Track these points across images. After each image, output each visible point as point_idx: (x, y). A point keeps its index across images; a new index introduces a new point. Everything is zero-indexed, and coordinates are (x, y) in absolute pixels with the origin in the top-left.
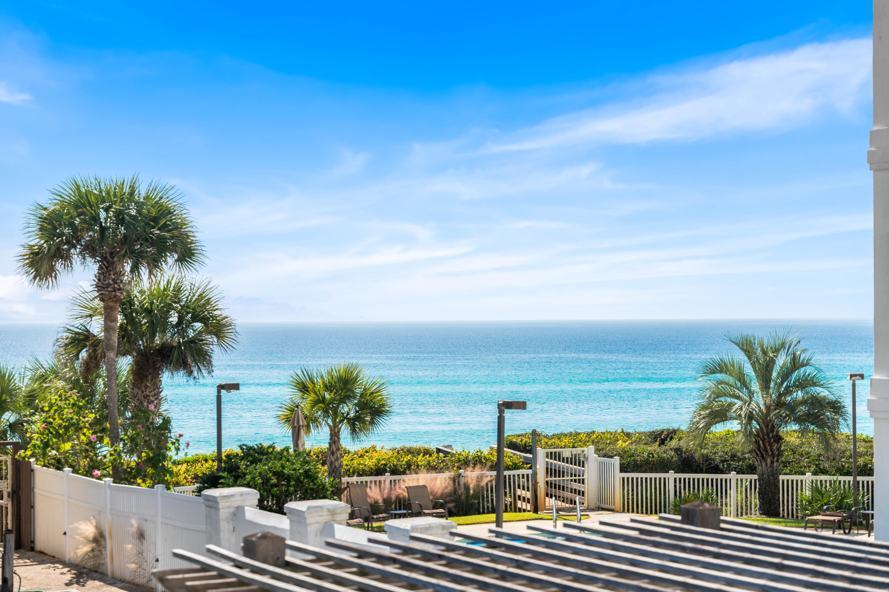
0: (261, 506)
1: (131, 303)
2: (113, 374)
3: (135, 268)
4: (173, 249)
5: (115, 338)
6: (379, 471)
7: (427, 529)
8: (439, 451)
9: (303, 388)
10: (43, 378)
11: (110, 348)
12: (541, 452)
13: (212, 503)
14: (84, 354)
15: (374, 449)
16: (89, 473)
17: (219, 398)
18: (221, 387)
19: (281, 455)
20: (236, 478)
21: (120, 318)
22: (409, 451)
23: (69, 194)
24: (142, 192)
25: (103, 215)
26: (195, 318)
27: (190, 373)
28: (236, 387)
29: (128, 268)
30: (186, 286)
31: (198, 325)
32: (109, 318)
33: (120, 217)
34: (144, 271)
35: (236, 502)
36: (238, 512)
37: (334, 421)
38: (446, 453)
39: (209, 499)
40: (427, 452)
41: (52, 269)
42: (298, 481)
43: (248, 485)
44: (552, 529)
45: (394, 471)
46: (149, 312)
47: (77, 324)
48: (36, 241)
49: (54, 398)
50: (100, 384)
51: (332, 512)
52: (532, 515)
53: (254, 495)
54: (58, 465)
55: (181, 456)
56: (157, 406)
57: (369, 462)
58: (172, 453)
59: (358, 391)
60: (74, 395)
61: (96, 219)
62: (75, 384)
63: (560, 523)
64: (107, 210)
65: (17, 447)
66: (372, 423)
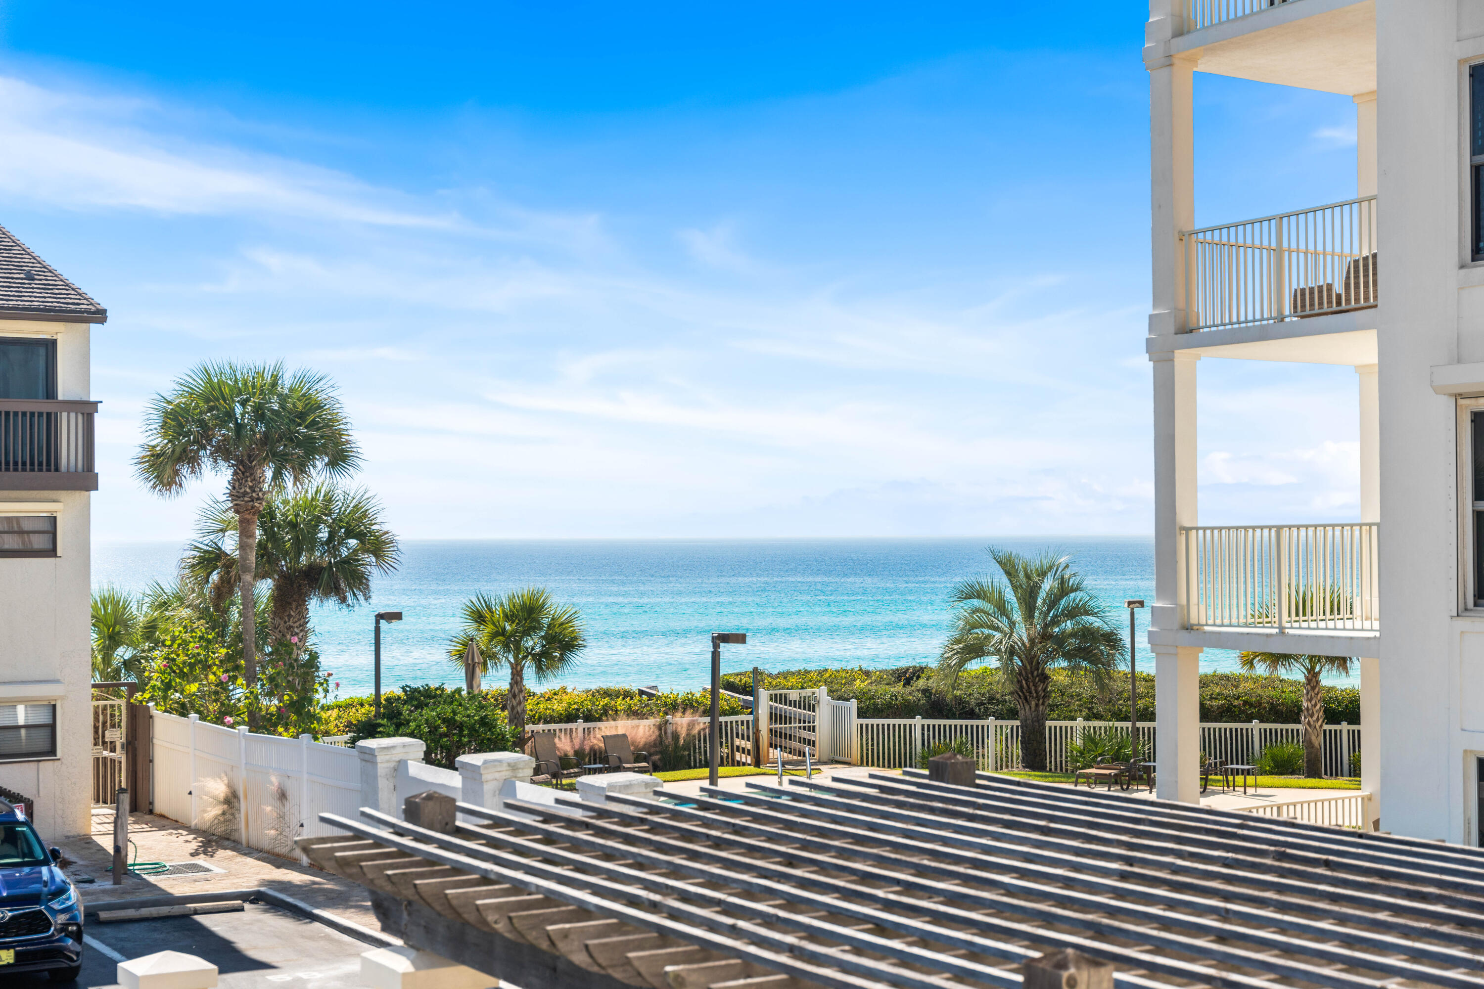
0: (428, 759)
1: (272, 516)
2: (249, 601)
3: (278, 475)
4: (323, 451)
5: (252, 557)
6: (570, 717)
7: (627, 787)
8: (642, 692)
9: (479, 617)
10: (164, 605)
11: (246, 569)
12: (764, 695)
13: (369, 756)
14: (215, 577)
15: (564, 690)
16: (219, 720)
17: (377, 630)
18: (380, 617)
19: (453, 698)
20: (398, 726)
21: (258, 533)
22: (607, 693)
23: (199, 383)
24: (287, 381)
25: (238, 409)
26: (350, 534)
27: (343, 600)
28: (398, 616)
29: (269, 474)
30: (339, 494)
31: (353, 542)
32: (245, 533)
33: (259, 413)
34: (289, 479)
35: (397, 755)
36: (400, 767)
37: (516, 657)
38: (651, 696)
39: (365, 751)
40: (627, 694)
41: (177, 475)
42: (472, 729)
43: (412, 735)
44: (776, 786)
45: (589, 718)
46: (293, 526)
47: (206, 541)
48: (157, 441)
49: (177, 630)
50: (235, 614)
51: (513, 767)
52: (752, 769)
53: (418, 746)
54: (183, 710)
55: (330, 700)
56: (303, 639)
57: (558, 707)
58: (319, 696)
59: (545, 621)
60: (201, 627)
61: (230, 414)
62: (203, 614)
63: (786, 779)
64: (244, 403)
65: (133, 689)
66: (562, 659)
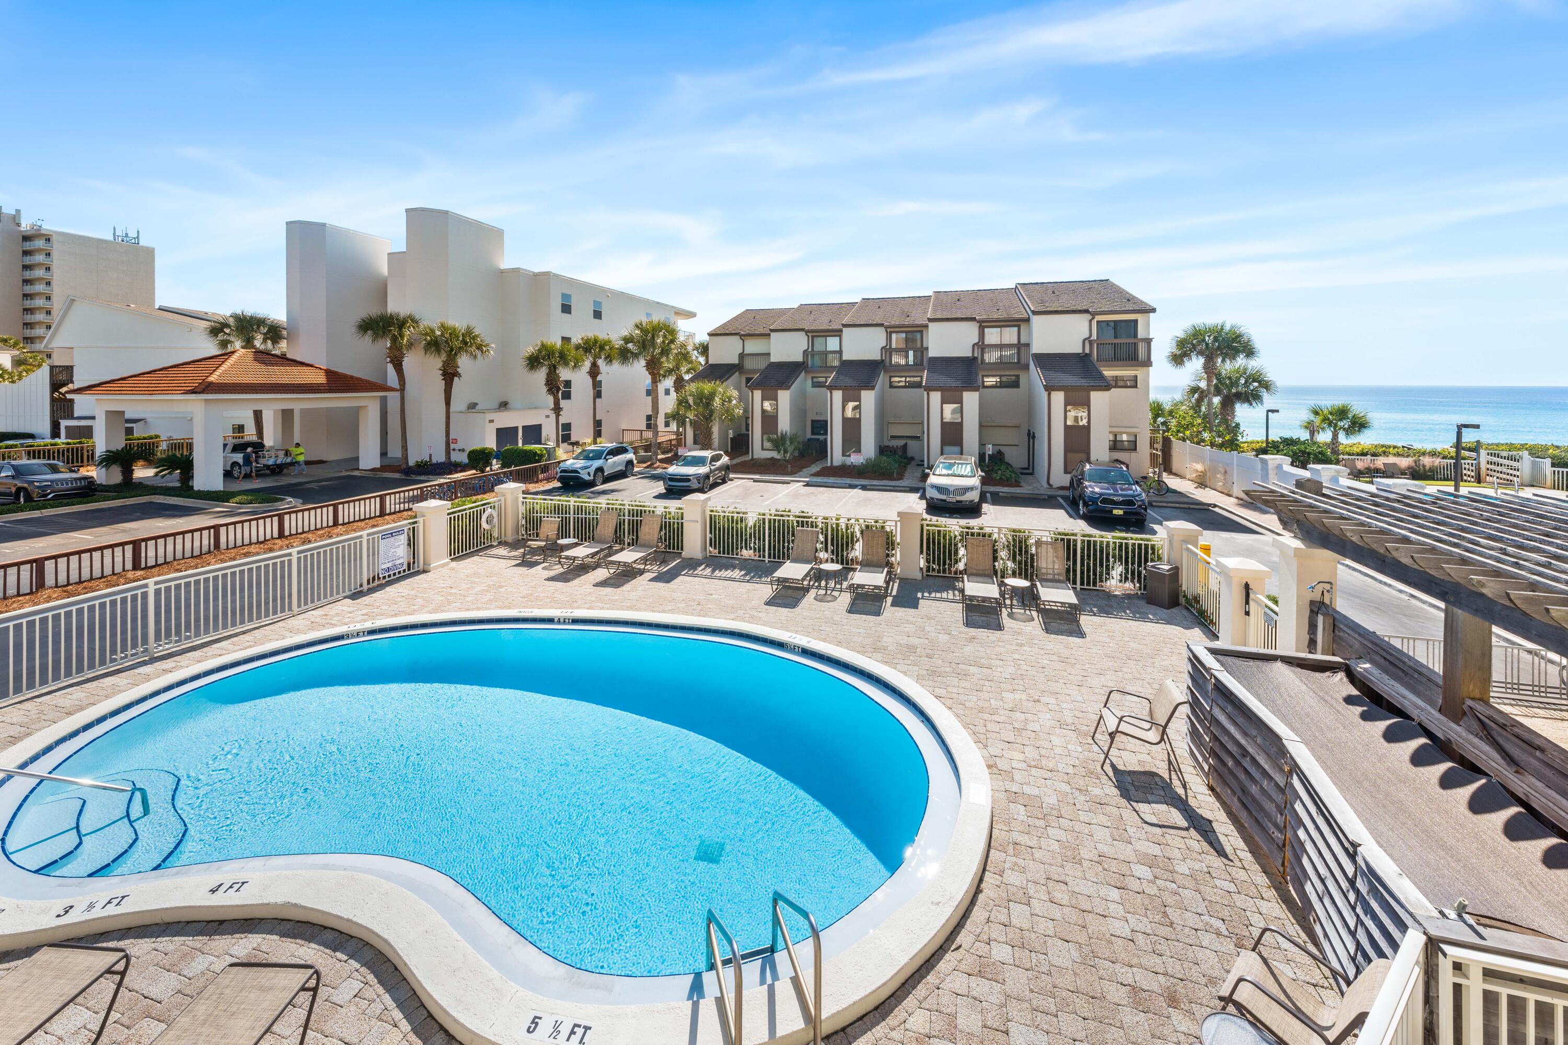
0: (1292, 464)
1: (1220, 374)
2: (1210, 404)
3: (1223, 361)
4: (1243, 351)
5: (1212, 389)
6: (1364, 454)
7: (1395, 485)
8: (1403, 447)
9: (1316, 413)
10: (1176, 405)
11: (1209, 393)
12: (1483, 453)
13: (1264, 462)
14: (1196, 396)
15: (1359, 443)
16: (1198, 443)
17: (1267, 416)
18: (1268, 411)
19: (1304, 443)
20: (1278, 451)
21: (1215, 381)
22: (1383, 446)
23: (1191, 331)
24: (1227, 327)
25: (1207, 338)
26: (1254, 381)
27: (1251, 404)
28: (1277, 411)
29: (1220, 360)
30: (1250, 367)
31: (1256, 384)
32: (1209, 380)
33: (1216, 339)
34: (1228, 361)
35: (1277, 462)
36: (1279, 467)
37: (1335, 428)
38: (1409, 449)
39: (1262, 459)
40: (1395, 447)
41: (1183, 361)
42: (1315, 455)
43: (1285, 455)
44: (1495, 495)
45: (1374, 455)
46: (1230, 378)
47: (1193, 384)
48: (1174, 350)
49: (1181, 413)
50: (1203, 409)
51: (1338, 471)
52: (1475, 484)
53: (1289, 460)
54: (1184, 440)
55: (1244, 440)
56: (1233, 418)
57: (1356, 450)
58: (1239, 438)
59: (1350, 416)
60: (1191, 412)
61: (1204, 340)
62: (1192, 408)
63: (1499, 491)
64: (1209, 336)
65: (1164, 432)
66: (1359, 431)
